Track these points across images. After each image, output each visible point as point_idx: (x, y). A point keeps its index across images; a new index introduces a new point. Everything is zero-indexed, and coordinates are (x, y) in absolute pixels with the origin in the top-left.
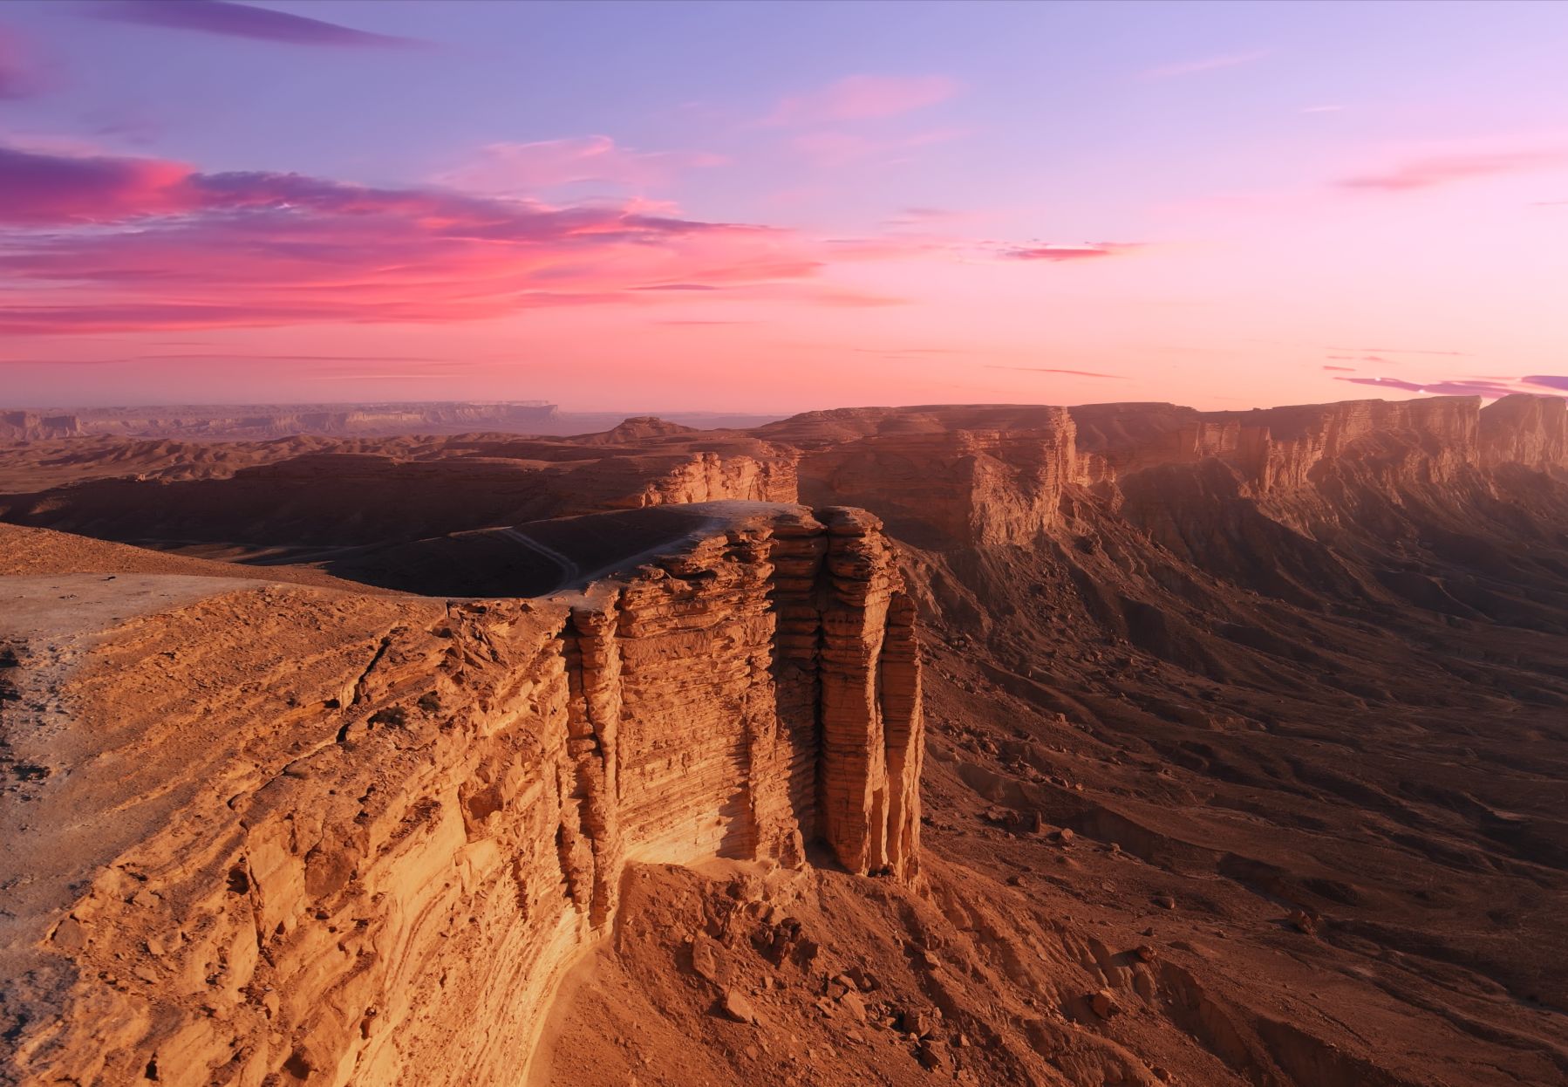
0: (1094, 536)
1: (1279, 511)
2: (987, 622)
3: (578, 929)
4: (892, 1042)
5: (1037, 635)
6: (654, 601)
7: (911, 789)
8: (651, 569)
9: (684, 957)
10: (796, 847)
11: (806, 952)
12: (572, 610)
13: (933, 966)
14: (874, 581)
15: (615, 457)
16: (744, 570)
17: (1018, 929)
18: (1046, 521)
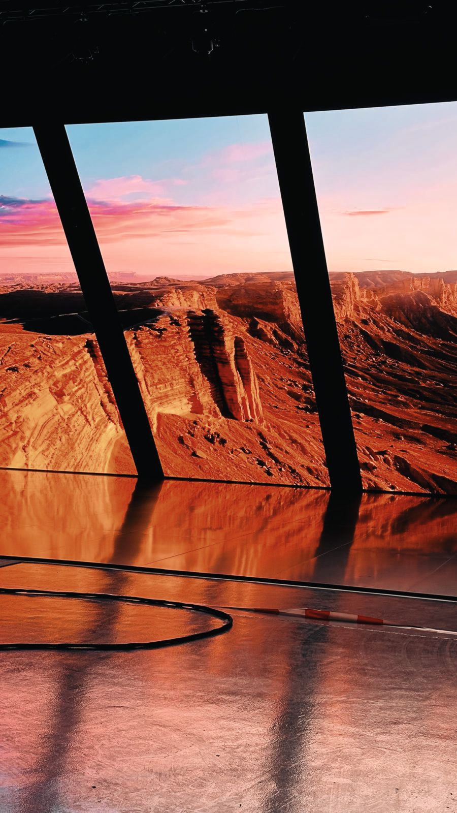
0: (369, 319)
1: (450, 310)
2: (296, 346)
3: (116, 429)
4: (257, 468)
5: (349, 352)
6: (147, 338)
7: (256, 397)
8: (143, 327)
9: (181, 440)
10: (217, 412)
11: (223, 442)
12: (88, 339)
13: (270, 449)
14: (226, 332)
15: (144, 291)
16: (178, 328)
17: (306, 440)
18: (348, 314)
